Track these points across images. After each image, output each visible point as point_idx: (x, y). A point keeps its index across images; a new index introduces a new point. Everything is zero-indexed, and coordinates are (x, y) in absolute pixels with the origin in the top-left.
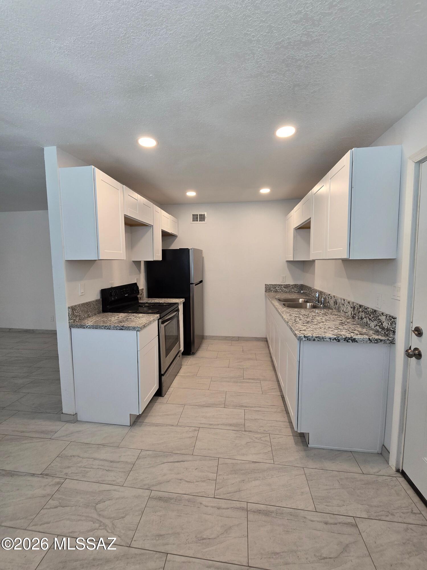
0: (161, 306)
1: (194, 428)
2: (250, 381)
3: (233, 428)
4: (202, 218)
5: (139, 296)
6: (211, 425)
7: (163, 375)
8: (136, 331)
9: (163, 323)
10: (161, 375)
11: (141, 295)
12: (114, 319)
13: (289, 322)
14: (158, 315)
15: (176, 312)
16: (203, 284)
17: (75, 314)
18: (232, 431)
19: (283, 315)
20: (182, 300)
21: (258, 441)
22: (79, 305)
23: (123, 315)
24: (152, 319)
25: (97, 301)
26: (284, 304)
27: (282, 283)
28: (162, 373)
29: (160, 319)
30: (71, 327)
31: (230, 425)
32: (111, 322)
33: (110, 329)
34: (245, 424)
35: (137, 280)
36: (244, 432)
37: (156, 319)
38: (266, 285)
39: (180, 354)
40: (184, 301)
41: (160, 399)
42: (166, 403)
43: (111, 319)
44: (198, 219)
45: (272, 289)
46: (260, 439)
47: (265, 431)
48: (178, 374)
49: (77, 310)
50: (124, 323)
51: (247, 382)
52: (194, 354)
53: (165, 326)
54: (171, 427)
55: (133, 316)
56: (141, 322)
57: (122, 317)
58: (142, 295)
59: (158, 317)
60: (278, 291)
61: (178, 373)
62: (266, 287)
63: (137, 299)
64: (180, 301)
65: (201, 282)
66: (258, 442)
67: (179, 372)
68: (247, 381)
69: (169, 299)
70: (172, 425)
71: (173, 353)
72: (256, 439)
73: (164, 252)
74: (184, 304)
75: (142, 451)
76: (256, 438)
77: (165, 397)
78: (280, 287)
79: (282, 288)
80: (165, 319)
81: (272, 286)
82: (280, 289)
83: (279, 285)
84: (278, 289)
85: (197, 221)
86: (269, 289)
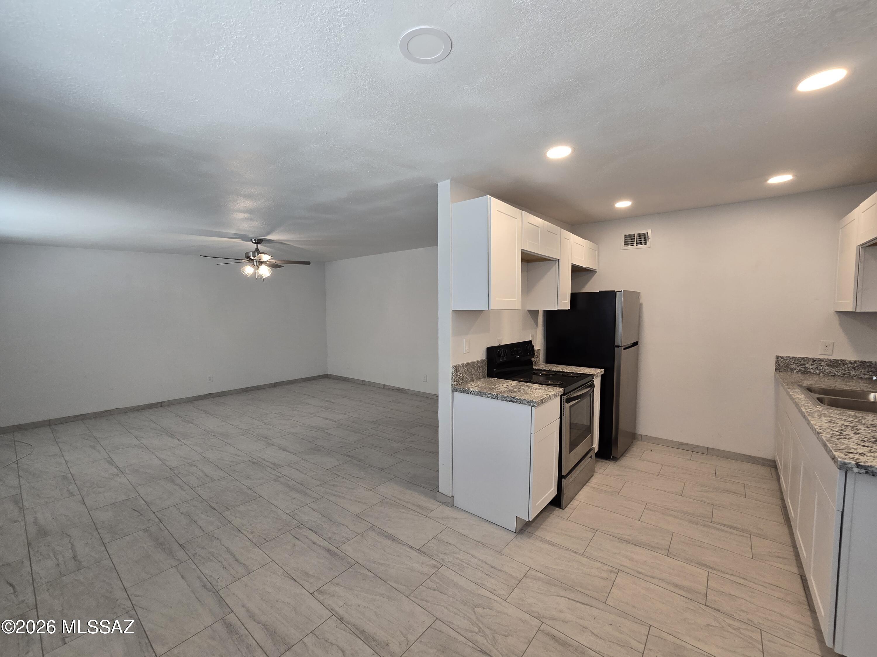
0: (565, 376)
1: (610, 568)
2: (723, 528)
3: (682, 592)
4: (642, 239)
5: (533, 359)
6: (640, 573)
7: (565, 477)
8: (530, 407)
9: (568, 401)
10: (561, 478)
11: (537, 358)
12: (503, 387)
13: (821, 433)
14: (562, 389)
15: (589, 389)
16: (638, 349)
17: (459, 375)
18: (679, 596)
19: (809, 418)
20: (600, 371)
21: (734, 631)
22: (463, 365)
23: (514, 383)
24: (553, 393)
25: (482, 361)
26: (819, 399)
27: (822, 357)
28: (564, 474)
29: (564, 394)
30: (454, 390)
31: (677, 586)
32: (499, 390)
33: (497, 399)
34: (707, 595)
35: (532, 336)
36: (703, 607)
37: (558, 395)
38: (777, 357)
39: (592, 454)
40: (603, 373)
41: (558, 512)
42: (567, 519)
43: (498, 386)
44: (635, 242)
45: (793, 366)
46: (737, 629)
47: (751, 621)
48: (588, 483)
49: (460, 371)
50: (515, 394)
51: (719, 530)
52: (615, 459)
53: (571, 407)
54: (573, 554)
55: (527, 386)
56: (538, 395)
57: (511, 386)
58: (538, 358)
59: (561, 391)
60: (812, 371)
62: (777, 362)
63: (531, 363)
64: (597, 373)
65: (636, 344)
66: (732, 633)
67: (589, 481)
68: (719, 527)
69: (578, 367)
70: (575, 552)
71: (580, 450)
72: (730, 626)
73: (574, 296)
74: (603, 378)
75: (531, 569)
77: (565, 510)
78: (816, 365)
79: (822, 365)
80: (572, 396)
81: (794, 361)
82: (817, 368)
83: (815, 361)
84: (812, 368)
85: (632, 245)
86: (786, 366)
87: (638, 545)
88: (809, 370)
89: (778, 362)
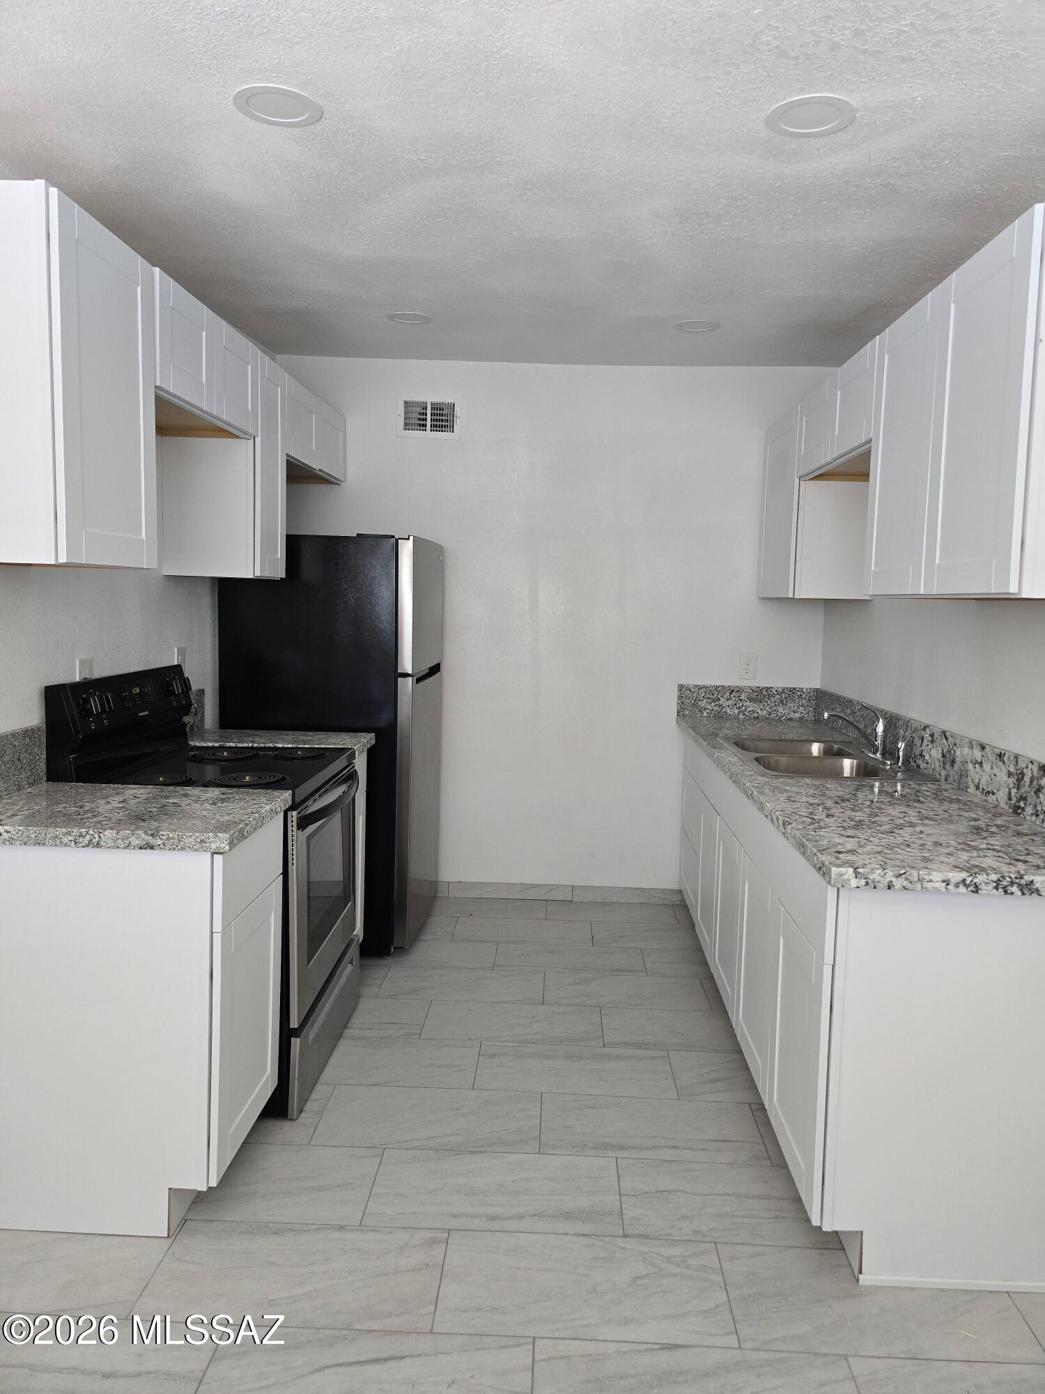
0: (285, 758)
1: (428, 1235)
2: (629, 1052)
3: (580, 1227)
4: (441, 418)
5: (186, 719)
6: (493, 1218)
7: (296, 1033)
8: (209, 854)
9: (303, 823)
10: (286, 1035)
11: (196, 714)
12: (109, 807)
14: (287, 795)
15: (343, 788)
16: (441, 681)
18: (575, 1238)
20: (367, 739)
21: (677, 1270)
23: (142, 791)
24: (268, 808)
25: (32, 731)
26: (757, 760)
27: (741, 683)
28: (294, 1024)
29: (292, 808)
31: (568, 1216)
32: (101, 818)
33: (98, 845)
34: (624, 1212)
35: (182, 652)
36: (620, 1242)
37: (279, 809)
38: (681, 687)
39: (354, 951)
40: (373, 742)
41: (282, 1131)
42: (310, 1144)
43: (93, 805)
44: (429, 423)
45: (703, 704)
46: (682, 1261)
47: (698, 1232)
48: (346, 1031)
50: (156, 824)
51: (619, 1057)
52: (401, 950)
53: (309, 838)
54: (337, 1235)
55: (186, 795)
56: (226, 818)
57: (136, 800)
58: (199, 716)
59: (285, 800)
60: (728, 711)
61: (345, 1028)
62: (680, 697)
63: (181, 733)
64: (359, 745)
65: (435, 669)
66: (675, 1275)
67: (349, 1025)
68: (617, 1051)
69: (310, 733)
70: (342, 1228)
71: (329, 948)
72: (669, 1262)
73: (294, 544)
74: (371, 752)
76: (669, 1260)
77: (299, 1120)
78: (734, 698)
79: (741, 700)
80: (310, 811)
81: (703, 694)
82: (735, 704)
83: (733, 691)
84: (728, 706)
85: (422, 428)
86: (694, 705)
87: (478, 1149)
88: (724, 710)
89: (682, 697)
